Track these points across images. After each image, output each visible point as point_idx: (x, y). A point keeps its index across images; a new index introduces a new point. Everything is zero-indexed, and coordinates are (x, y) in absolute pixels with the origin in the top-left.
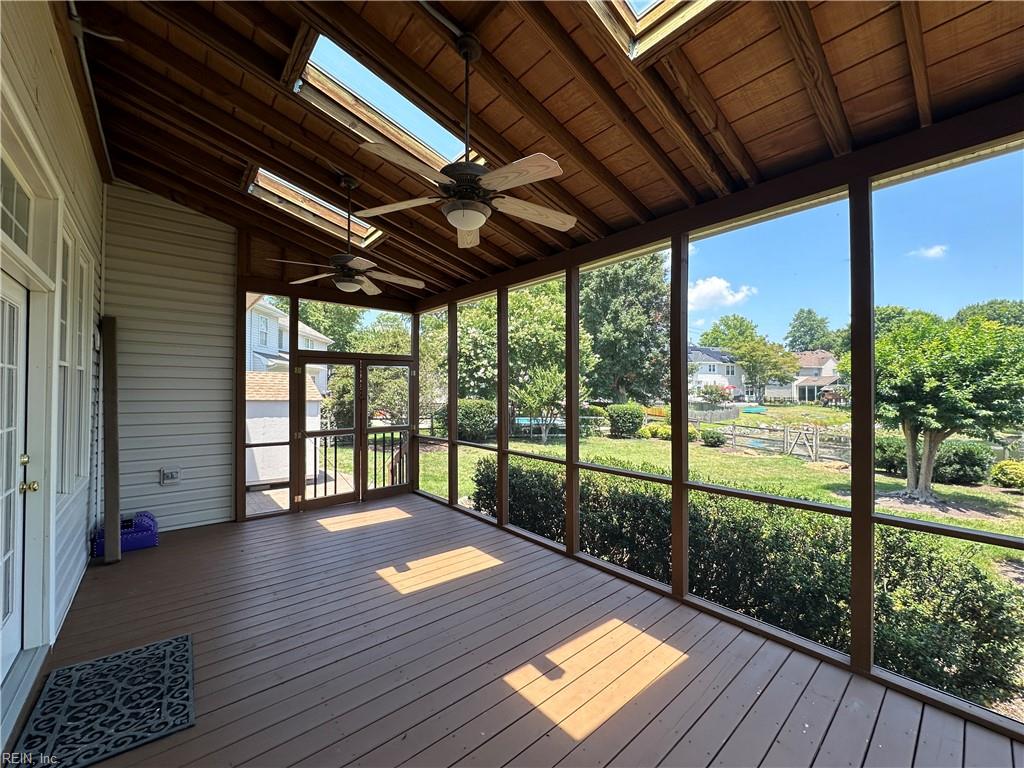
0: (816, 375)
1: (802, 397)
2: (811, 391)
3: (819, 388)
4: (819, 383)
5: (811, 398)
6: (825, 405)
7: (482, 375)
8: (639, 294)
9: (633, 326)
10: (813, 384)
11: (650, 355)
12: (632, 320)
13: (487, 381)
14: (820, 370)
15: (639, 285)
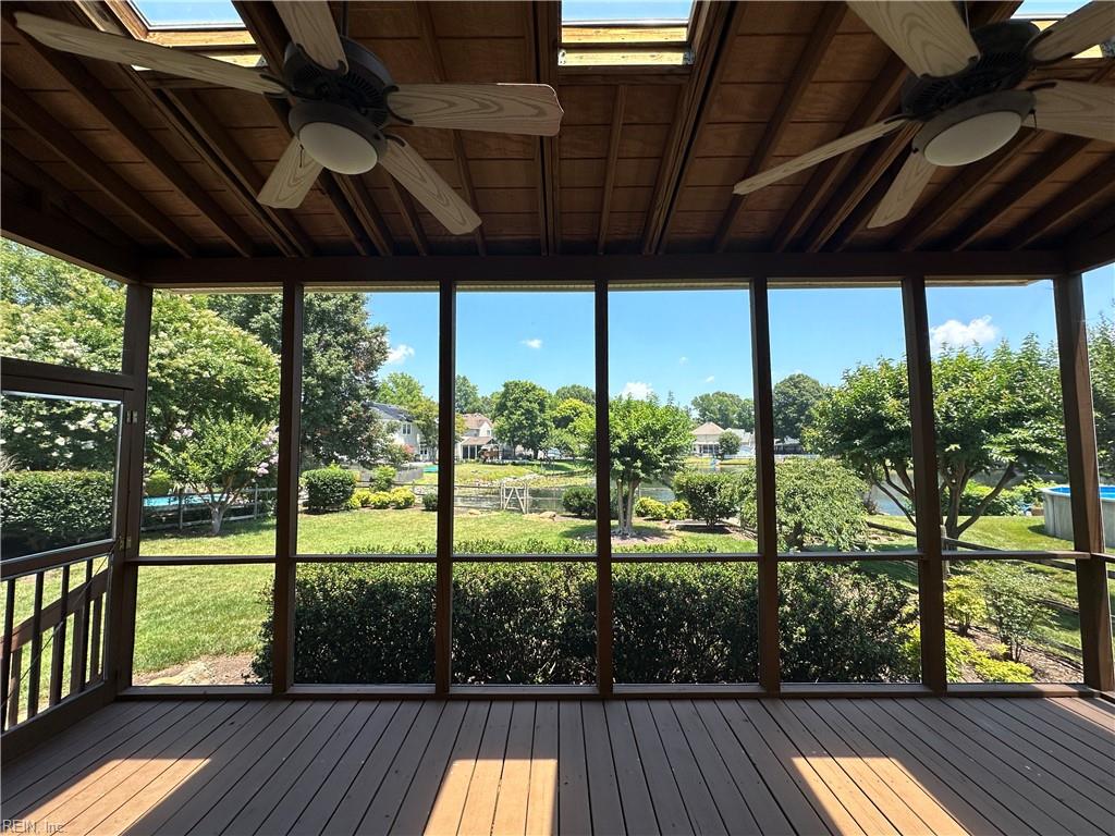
0: (476, 435)
1: (465, 456)
2: (472, 449)
3: (479, 447)
4: (479, 443)
5: (472, 457)
6: (484, 462)
7: (89, 427)
8: (338, 334)
9: (331, 371)
10: (474, 443)
11: (350, 408)
12: (330, 364)
13: (99, 436)
14: (478, 430)
15: (337, 323)
